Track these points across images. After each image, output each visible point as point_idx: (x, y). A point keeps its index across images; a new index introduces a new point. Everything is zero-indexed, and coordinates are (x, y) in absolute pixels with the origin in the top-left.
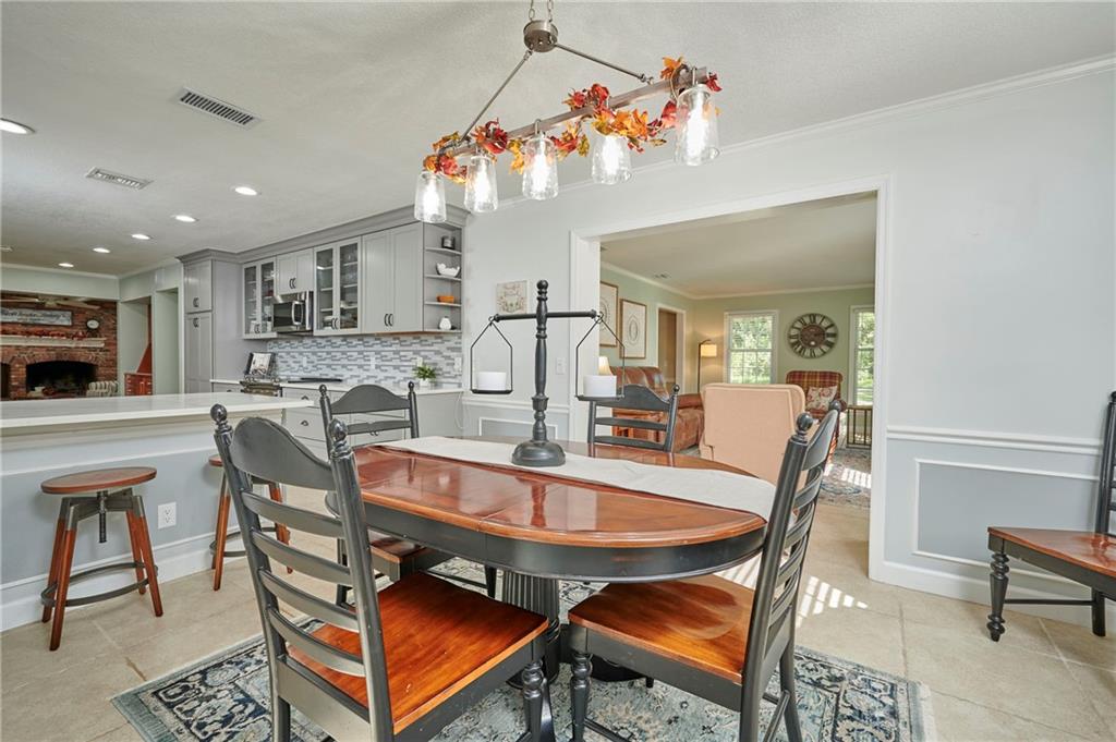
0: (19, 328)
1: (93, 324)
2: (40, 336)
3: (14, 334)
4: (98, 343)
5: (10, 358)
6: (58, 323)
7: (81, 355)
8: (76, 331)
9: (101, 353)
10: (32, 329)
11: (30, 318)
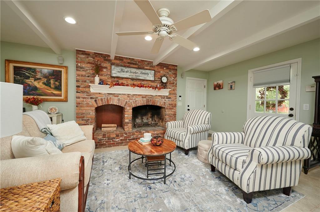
0: (130, 82)
1: (164, 80)
2: (140, 87)
3: (127, 85)
4: (165, 92)
5: (124, 103)
6: (148, 79)
7: (158, 101)
8: (156, 84)
9: (167, 100)
10: (135, 83)
11: (135, 75)
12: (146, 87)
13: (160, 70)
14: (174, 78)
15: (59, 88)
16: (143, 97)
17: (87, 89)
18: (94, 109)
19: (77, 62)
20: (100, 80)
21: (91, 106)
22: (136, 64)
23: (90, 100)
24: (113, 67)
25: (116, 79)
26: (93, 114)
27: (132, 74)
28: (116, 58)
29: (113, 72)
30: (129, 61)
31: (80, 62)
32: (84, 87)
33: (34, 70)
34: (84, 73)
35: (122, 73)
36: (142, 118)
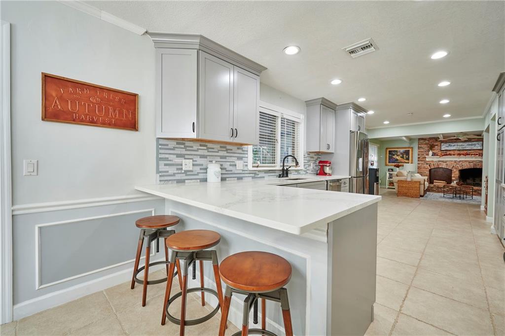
2: (465, 155)
3: (454, 155)
5: (452, 167)
10: (462, 152)
11: (461, 147)
12: (472, 155)
15: (408, 159)
16: (469, 163)
17: (424, 159)
18: (428, 170)
19: (419, 145)
20: (433, 153)
21: (426, 169)
23: (426, 165)
24: (442, 144)
25: (445, 152)
26: (428, 173)
27: (459, 147)
29: (442, 147)
31: (421, 145)
32: (422, 158)
33: (397, 151)
34: (422, 150)
35: (450, 147)
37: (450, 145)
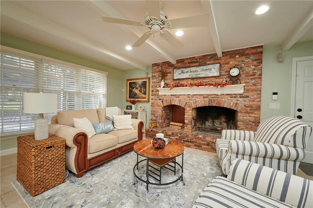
0: (190, 81)
1: (235, 72)
2: (198, 86)
3: (186, 86)
4: (238, 89)
5: (185, 103)
6: (211, 75)
7: (225, 101)
8: (221, 80)
9: (241, 99)
10: (196, 82)
11: (195, 73)
13: (228, 60)
14: (255, 66)
15: (145, 93)
16: (204, 97)
17: (157, 93)
18: (161, 108)
19: (152, 73)
20: (165, 84)
21: (159, 106)
22: (196, 62)
23: (159, 101)
24: (175, 70)
25: (177, 81)
26: (160, 112)
27: (192, 73)
28: (178, 61)
29: (175, 75)
30: (190, 61)
31: (154, 73)
32: (156, 91)
33: (136, 83)
34: (156, 80)
35: (183, 74)
36: (213, 122)
37: (183, 72)
